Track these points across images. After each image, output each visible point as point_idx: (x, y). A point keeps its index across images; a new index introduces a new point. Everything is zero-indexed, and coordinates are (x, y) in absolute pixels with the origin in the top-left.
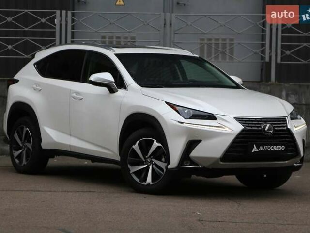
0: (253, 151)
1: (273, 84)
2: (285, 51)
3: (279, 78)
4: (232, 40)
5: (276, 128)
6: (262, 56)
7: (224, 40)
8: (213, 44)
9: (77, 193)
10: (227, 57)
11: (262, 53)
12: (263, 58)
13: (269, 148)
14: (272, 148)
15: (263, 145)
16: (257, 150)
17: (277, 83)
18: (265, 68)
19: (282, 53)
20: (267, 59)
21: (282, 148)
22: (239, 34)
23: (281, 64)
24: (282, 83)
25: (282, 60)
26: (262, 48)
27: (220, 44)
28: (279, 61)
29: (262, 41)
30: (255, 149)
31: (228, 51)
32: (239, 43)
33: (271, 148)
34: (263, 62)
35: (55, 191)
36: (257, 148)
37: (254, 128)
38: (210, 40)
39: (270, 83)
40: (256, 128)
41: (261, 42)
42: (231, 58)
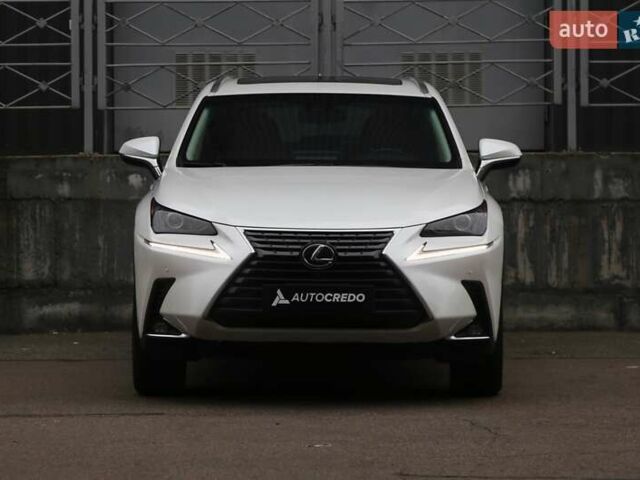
0: (274, 304)
1: (572, 155)
2: (597, 79)
3: (585, 141)
4: (476, 56)
5: (340, 254)
6: (545, 92)
7: (459, 56)
8: (434, 67)
9: (122, 418)
10: (467, 95)
11: (546, 86)
12: (547, 96)
13: (320, 297)
14: (329, 297)
15: (304, 290)
16: (287, 302)
17: (581, 152)
18: (553, 118)
19: (592, 83)
20: (558, 99)
21: (359, 298)
22: (490, 42)
23: (590, 108)
24: (594, 153)
25: (591, 100)
26: (546, 71)
27: (450, 67)
28: (585, 101)
29: (546, 58)
30: (280, 299)
31: (467, 82)
32: (492, 64)
33: (325, 298)
34: (549, 106)
35: (70, 415)
36: (286, 298)
37: (279, 253)
38: (426, 57)
39: (564, 152)
40: (288, 254)
41: (543, 60)
42: (475, 99)
